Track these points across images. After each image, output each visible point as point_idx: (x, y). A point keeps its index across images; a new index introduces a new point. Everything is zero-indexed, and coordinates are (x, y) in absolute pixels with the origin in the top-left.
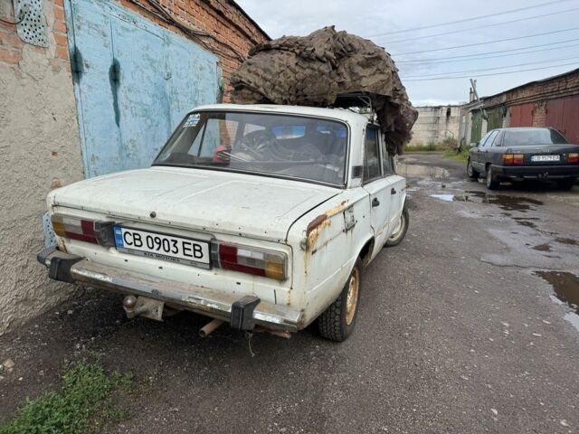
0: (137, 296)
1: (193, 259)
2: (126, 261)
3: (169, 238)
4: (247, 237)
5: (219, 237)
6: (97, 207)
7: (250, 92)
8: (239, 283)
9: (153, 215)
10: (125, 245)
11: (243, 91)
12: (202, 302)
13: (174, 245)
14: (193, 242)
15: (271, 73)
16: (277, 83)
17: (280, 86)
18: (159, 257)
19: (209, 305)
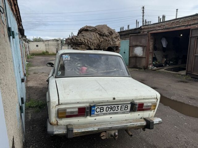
0: (106, 132)
1: (124, 111)
2: (95, 119)
3: (116, 106)
4: (146, 99)
5: (135, 101)
6: (87, 101)
7: (85, 46)
8: (139, 115)
9: (114, 99)
10: (96, 113)
11: (82, 45)
12: (135, 125)
13: (117, 108)
14: (125, 105)
15: (92, 40)
16: (94, 43)
17: (94, 44)
18: (110, 114)
19: (137, 125)
